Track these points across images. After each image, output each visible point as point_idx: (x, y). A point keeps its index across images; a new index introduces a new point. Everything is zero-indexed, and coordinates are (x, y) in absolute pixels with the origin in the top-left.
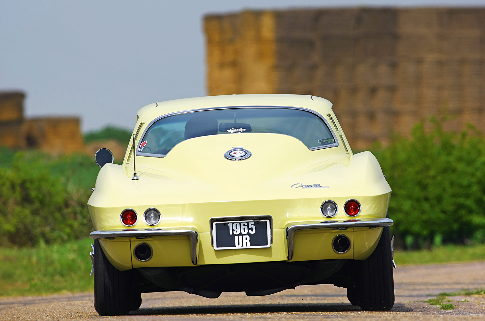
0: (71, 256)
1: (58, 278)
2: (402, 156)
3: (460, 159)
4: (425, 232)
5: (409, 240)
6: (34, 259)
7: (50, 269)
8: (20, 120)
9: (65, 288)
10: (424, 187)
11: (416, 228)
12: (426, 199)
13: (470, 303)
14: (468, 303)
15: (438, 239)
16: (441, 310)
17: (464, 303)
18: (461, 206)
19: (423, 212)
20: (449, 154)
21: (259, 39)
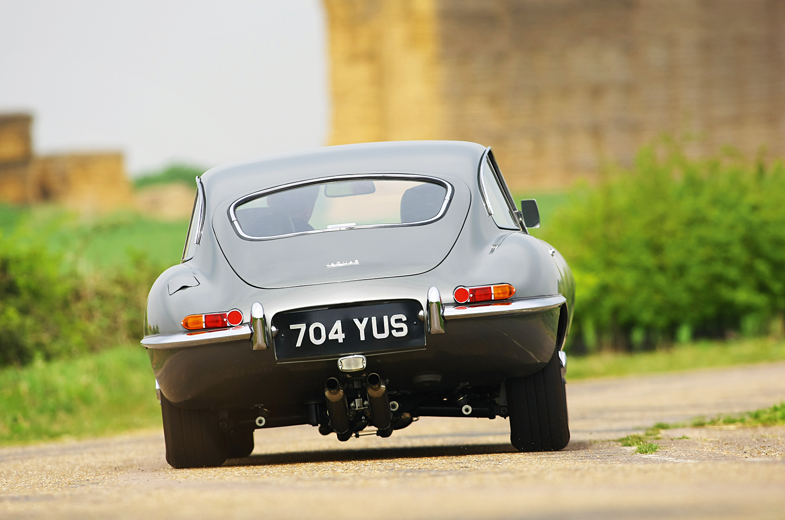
0: (84, 379)
1: (62, 415)
2: (621, 200)
3: (715, 202)
4: (662, 322)
5: (638, 336)
6: (24, 387)
7: (51, 401)
8: (26, 158)
9: (68, 432)
10: (656, 249)
11: (646, 316)
12: (662, 269)
13: (691, 440)
14: (687, 440)
15: (684, 333)
16: (636, 454)
17: (681, 440)
18: (718, 279)
19: (657, 290)
20: (697, 194)
21: (409, 14)
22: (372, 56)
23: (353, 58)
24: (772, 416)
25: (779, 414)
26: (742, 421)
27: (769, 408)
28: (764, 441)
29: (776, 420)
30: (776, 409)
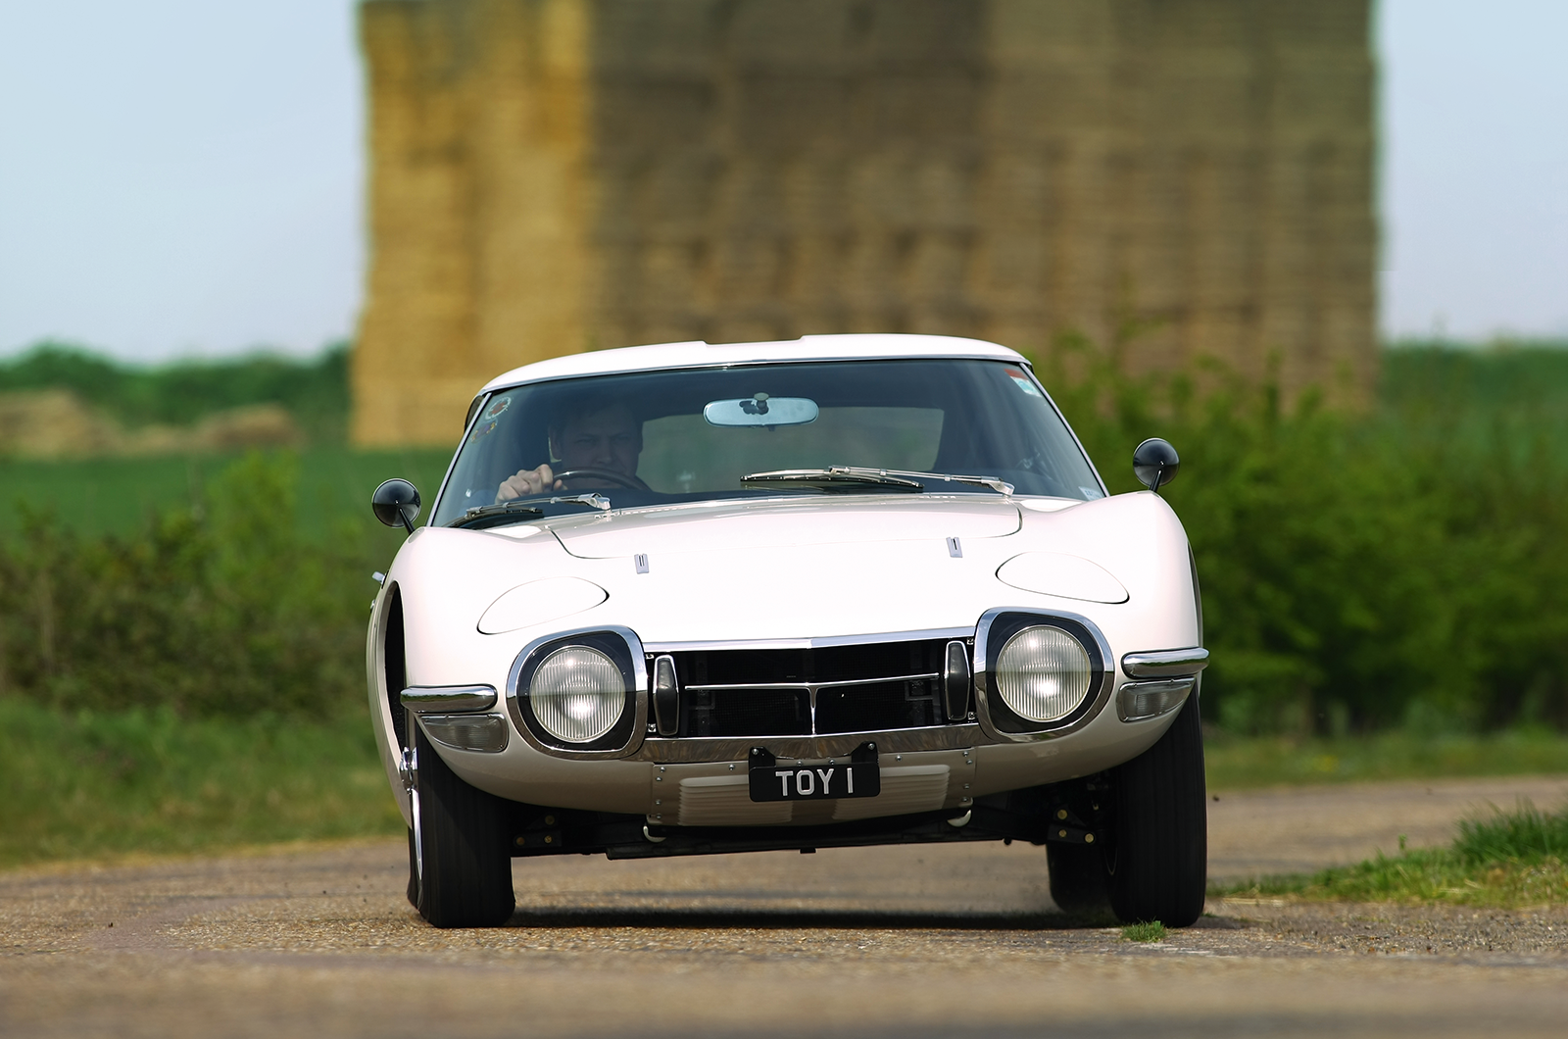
16: (1125, 941)
21: (536, 73)
22: (457, 154)
23: (418, 157)
24: (1360, 882)
25: (1374, 879)
26: (1298, 890)
27: (1356, 868)
28: (1366, 928)
29: (1368, 892)
30: (1367, 868)
